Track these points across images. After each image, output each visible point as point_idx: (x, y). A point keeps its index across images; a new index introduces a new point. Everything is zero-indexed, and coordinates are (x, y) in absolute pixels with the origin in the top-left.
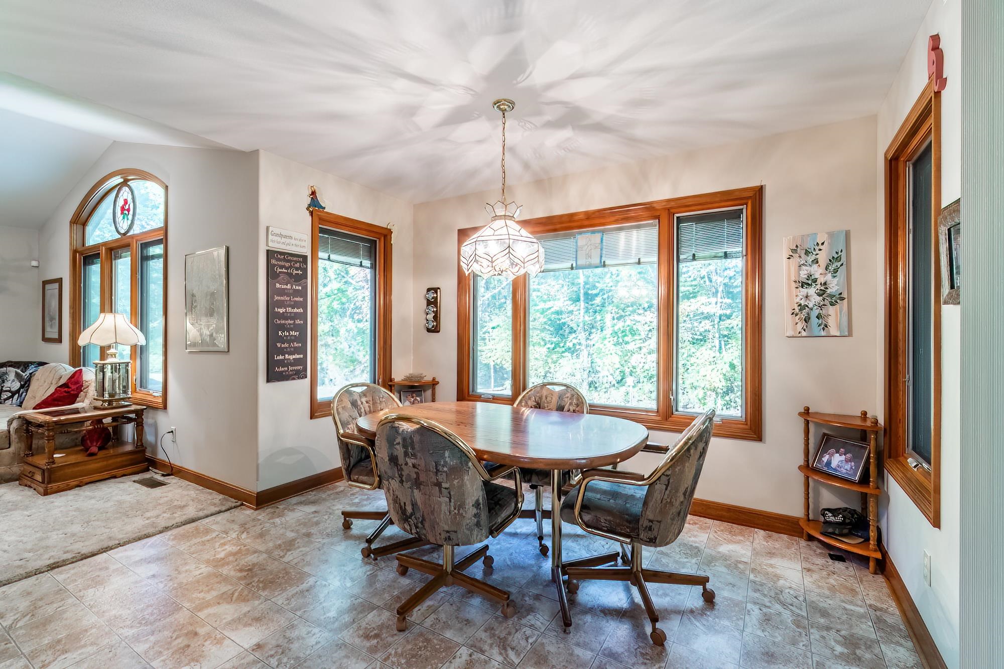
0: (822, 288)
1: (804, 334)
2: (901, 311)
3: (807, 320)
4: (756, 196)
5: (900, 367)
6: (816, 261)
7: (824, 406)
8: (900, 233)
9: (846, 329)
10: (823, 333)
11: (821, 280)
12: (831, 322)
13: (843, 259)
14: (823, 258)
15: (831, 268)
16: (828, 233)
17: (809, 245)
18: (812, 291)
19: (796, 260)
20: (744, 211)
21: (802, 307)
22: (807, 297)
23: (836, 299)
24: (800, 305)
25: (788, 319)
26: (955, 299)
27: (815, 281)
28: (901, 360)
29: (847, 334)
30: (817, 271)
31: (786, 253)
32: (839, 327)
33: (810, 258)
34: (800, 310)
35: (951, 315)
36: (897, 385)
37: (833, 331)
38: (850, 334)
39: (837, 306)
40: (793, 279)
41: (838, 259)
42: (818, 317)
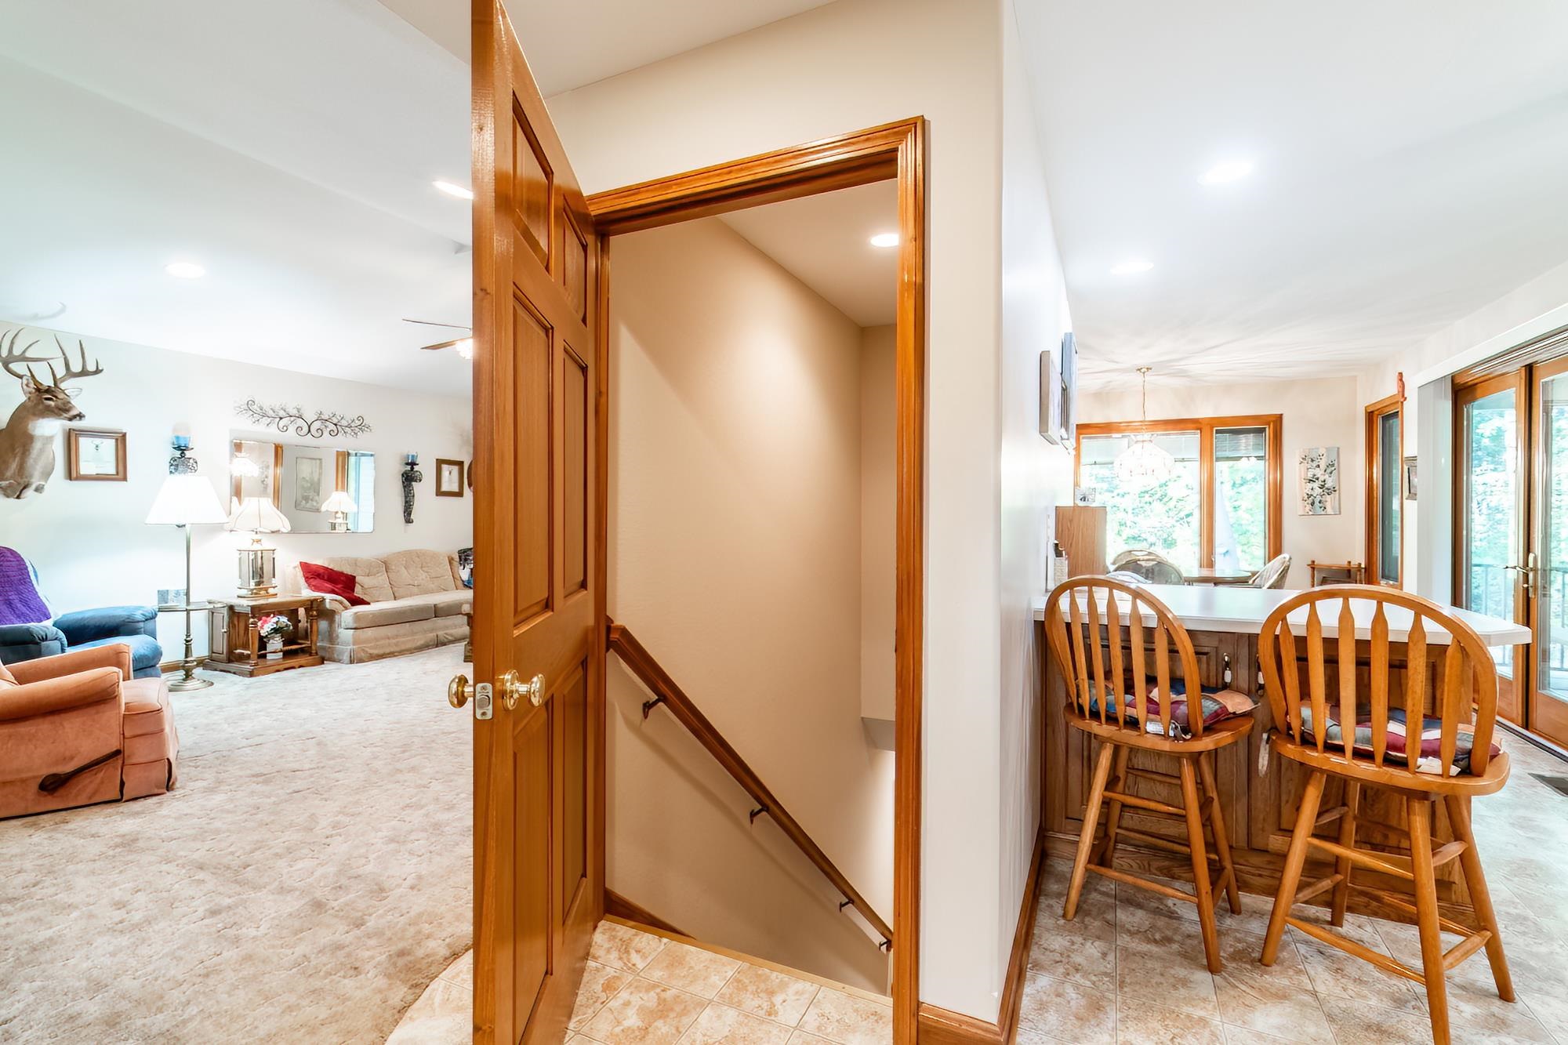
0: (1323, 484)
1: (1310, 513)
2: (1375, 500)
3: (1313, 504)
4: (1278, 420)
5: (1375, 532)
6: (1319, 466)
7: (1324, 560)
8: (1375, 455)
9: (1338, 510)
10: (1323, 513)
11: (1321, 478)
12: (1328, 506)
13: (1336, 465)
14: (1323, 465)
15: (1329, 471)
16: (1326, 448)
17: (1314, 455)
18: (1316, 485)
19: (1305, 465)
20: (1267, 429)
21: (1309, 496)
22: (1312, 489)
23: (1331, 491)
24: (1308, 494)
25: (1300, 503)
26: (1412, 495)
27: (1317, 479)
28: (1375, 528)
29: (1338, 513)
30: (1319, 473)
31: (1298, 459)
32: (1333, 508)
33: (1315, 464)
34: (1308, 498)
35: (1411, 507)
36: (1372, 542)
37: (1329, 510)
38: (1340, 514)
39: (1332, 495)
40: (1303, 477)
41: (1333, 465)
42: (1320, 502)
